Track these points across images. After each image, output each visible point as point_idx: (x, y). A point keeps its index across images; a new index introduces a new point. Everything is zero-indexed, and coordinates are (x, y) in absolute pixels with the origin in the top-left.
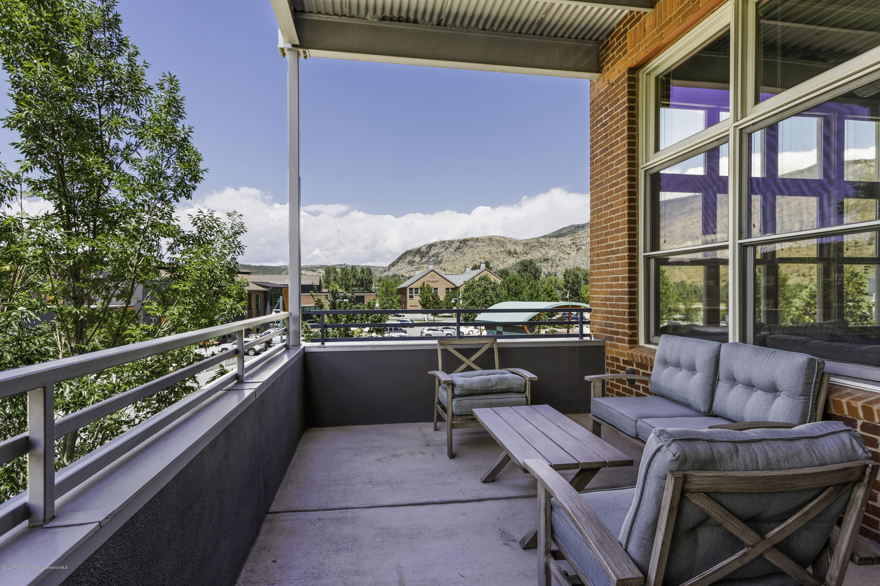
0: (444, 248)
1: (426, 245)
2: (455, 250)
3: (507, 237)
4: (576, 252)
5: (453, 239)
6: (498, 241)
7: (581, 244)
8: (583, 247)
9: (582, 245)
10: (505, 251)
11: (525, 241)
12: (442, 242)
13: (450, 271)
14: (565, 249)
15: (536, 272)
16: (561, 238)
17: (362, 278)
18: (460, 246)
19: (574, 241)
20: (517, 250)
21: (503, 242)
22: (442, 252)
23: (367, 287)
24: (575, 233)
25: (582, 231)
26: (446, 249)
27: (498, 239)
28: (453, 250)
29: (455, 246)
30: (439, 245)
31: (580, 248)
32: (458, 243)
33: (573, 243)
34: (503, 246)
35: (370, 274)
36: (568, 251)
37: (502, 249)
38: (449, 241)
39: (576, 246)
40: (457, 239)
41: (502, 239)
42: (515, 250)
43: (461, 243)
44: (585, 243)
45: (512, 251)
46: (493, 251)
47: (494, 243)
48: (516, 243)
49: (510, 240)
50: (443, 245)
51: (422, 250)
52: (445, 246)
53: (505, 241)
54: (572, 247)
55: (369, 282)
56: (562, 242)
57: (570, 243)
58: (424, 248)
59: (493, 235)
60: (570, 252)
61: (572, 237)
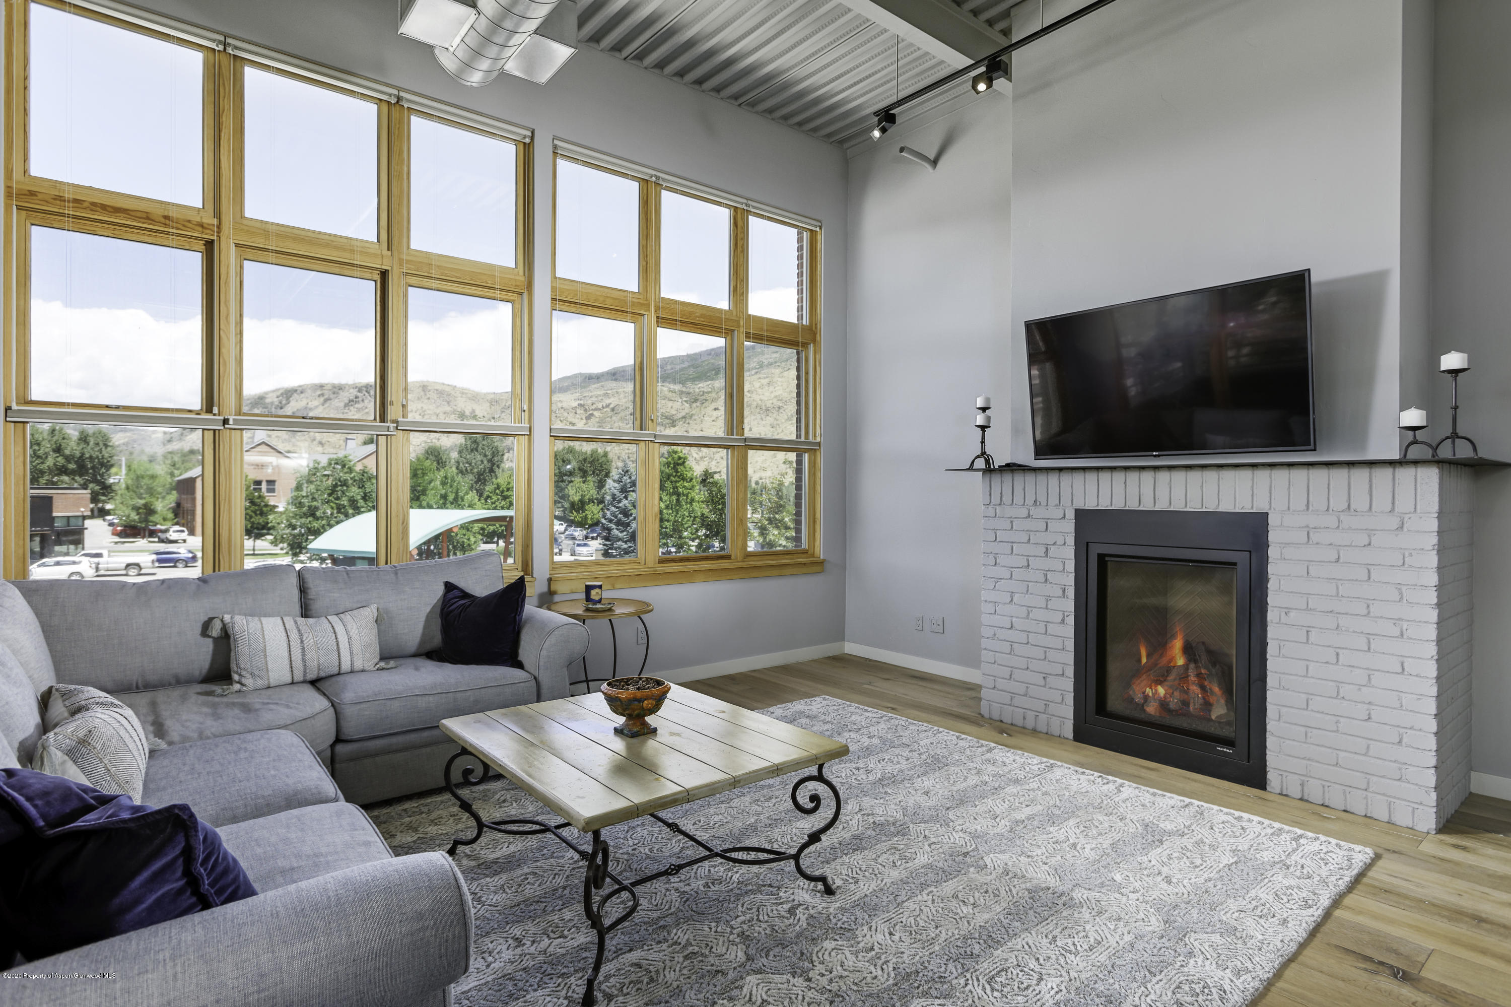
0: (322, 399)
1: (277, 390)
2: (346, 405)
3: (458, 386)
4: (584, 421)
5: (343, 382)
6: (440, 393)
7: (593, 407)
8: (596, 413)
9: (596, 409)
10: (454, 412)
11: (492, 396)
12: (316, 385)
13: (334, 447)
14: (566, 414)
15: (493, 455)
16: (560, 395)
17: (83, 454)
18: (357, 397)
19: (582, 402)
20: (477, 413)
21: (449, 395)
22: (317, 407)
23: (94, 476)
24: (585, 387)
25: (596, 386)
26: (326, 401)
27: (439, 388)
28: (342, 404)
29: (345, 396)
30: (309, 391)
31: (592, 415)
32: (354, 392)
33: (580, 405)
34: (448, 403)
35: (106, 446)
36: (570, 420)
37: (448, 409)
38: (334, 386)
39: (586, 410)
40: (351, 382)
41: (447, 389)
42: (474, 411)
43: (360, 391)
44: (600, 407)
45: (467, 413)
46: (429, 412)
47: (433, 395)
48: (475, 397)
49: (463, 392)
50: (319, 392)
51: (268, 401)
52: (323, 395)
53: (453, 392)
54: (579, 411)
55: (102, 465)
56: (560, 401)
57: (575, 404)
58: (275, 395)
59: (431, 380)
60: (574, 421)
61: (578, 394)
